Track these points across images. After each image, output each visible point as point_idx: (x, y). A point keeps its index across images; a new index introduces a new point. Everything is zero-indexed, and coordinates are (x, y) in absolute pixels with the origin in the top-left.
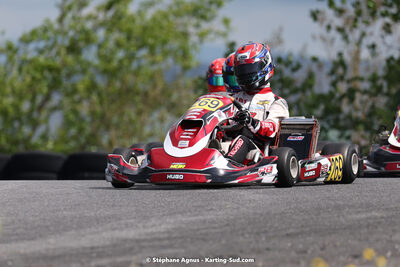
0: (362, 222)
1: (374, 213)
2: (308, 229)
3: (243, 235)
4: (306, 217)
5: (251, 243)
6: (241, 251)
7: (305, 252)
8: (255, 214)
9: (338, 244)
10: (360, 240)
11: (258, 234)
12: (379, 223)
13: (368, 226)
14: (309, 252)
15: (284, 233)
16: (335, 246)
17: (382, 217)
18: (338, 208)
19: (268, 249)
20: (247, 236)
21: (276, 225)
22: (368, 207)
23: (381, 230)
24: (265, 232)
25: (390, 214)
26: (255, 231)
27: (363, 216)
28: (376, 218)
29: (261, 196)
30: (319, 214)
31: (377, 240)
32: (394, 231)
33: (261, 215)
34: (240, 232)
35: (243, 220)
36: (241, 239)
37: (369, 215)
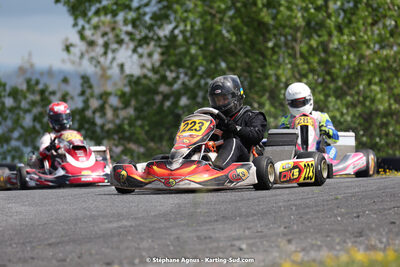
0: (114, 231)
1: (125, 223)
2: (67, 238)
3: (11, 245)
4: (66, 227)
5: (18, 252)
6: (10, 261)
7: (64, 260)
8: (21, 225)
9: (93, 252)
10: (112, 248)
11: (23, 243)
12: (129, 231)
13: (119, 234)
14: (68, 260)
15: (46, 243)
16: (91, 254)
17: (131, 226)
18: (93, 218)
19: (33, 258)
20: (14, 246)
21: (40, 235)
22: (119, 217)
23: (130, 238)
24: (30, 242)
25: (138, 223)
26: (21, 241)
27: (115, 225)
28: (126, 227)
29: (27, 208)
30: (76, 224)
31: (127, 248)
32: (142, 239)
33: (27, 226)
34: (8, 243)
35: (11, 232)
36: (9, 248)
37: (120, 224)
